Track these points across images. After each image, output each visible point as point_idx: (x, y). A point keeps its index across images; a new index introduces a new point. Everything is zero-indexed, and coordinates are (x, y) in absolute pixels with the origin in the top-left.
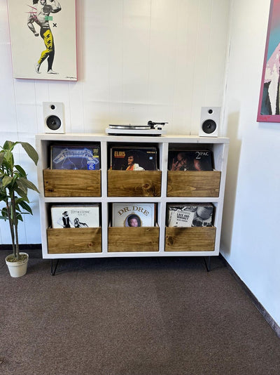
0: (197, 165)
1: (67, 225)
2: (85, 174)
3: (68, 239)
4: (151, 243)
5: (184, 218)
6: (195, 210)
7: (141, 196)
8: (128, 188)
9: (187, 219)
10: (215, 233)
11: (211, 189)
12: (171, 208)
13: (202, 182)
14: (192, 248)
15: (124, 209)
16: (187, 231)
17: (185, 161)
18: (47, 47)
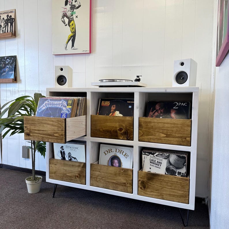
1: (64, 158)
3: (62, 169)
4: (125, 183)
5: (157, 164)
6: (168, 157)
7: (116, 138)
8: (106, 131)
9: (160, 165)
10: (189, 184)
11: (182, 137)
12: (144, 152)
13: (172, 129)
14: (164, 196)
15: (109, 150)
16: (159, 178)
17: (162, 111)
18: (71, 32)
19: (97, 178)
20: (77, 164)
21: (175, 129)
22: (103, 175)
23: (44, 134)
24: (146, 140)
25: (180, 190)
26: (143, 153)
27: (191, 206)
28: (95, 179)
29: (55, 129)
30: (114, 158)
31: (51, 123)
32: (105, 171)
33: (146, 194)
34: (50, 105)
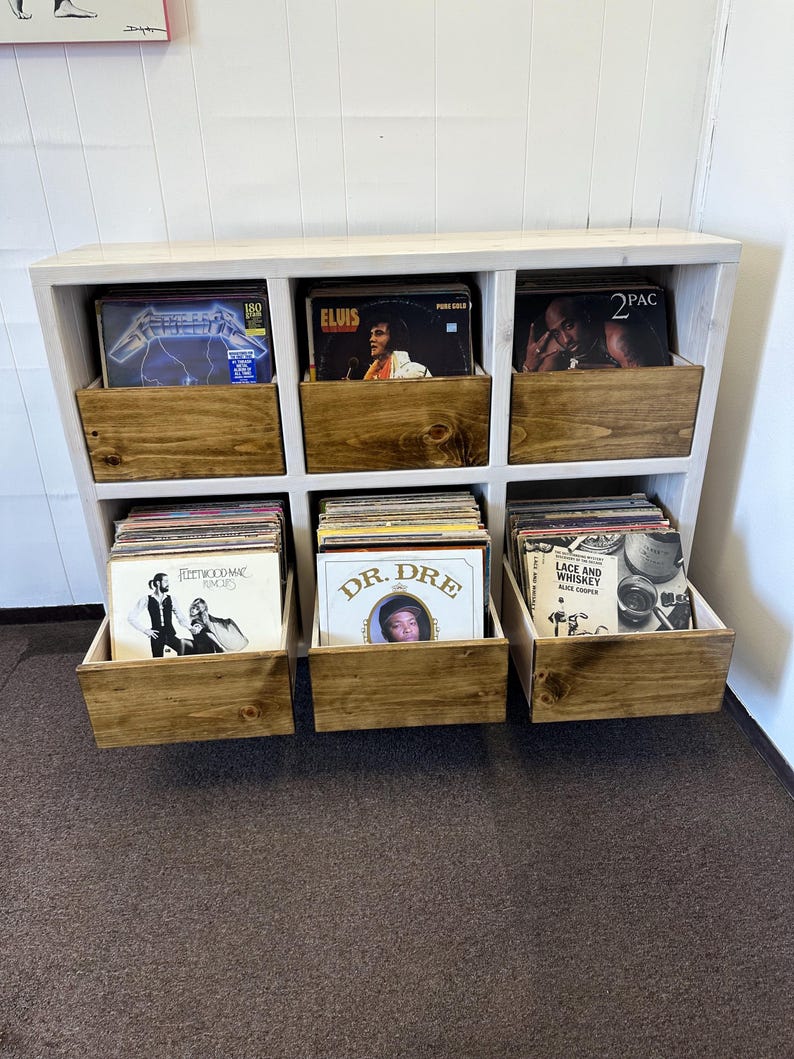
0: (615, 344)
2: (223, 400)
7: (420, 464)
8: (375, 443)
11: (666, 429)
13: (636, 406)
17: (573, 332)
24: (537, 456)
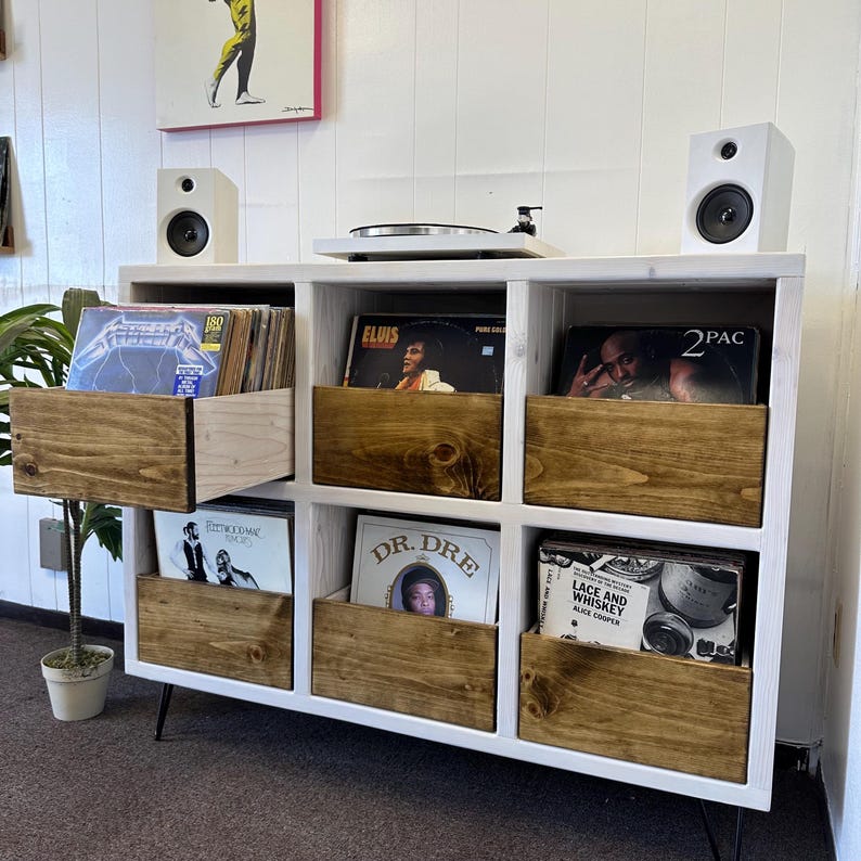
0: (680, 383)
1: (198, 575)
4: (462, 688)
5: (605, 606)
6: (654, 576)
7: (425, 489)
8: (379, 456)
9: (616, 611)
10: (747, 696)
11: (721, 485)
12: (546, 552)
13: (677, 449)
14: (637, 747)
15: (394, 540)
16: (616, 667)
17: (630, 367)
18: (237, 28)
19: (339, 662)
20: (256, 601)
21: (688, 450)
22: (367, 648)
23: (95, 470)
24: (557, 498)
25: (704, 722)
26: (543, 556)
27: (756, 794)
28: (333, 666)
29: (145, 448)
30: (418, 574)
31: (126, 417)
32: (375, 634)
33: (552, 733)
34: (127, 337)
